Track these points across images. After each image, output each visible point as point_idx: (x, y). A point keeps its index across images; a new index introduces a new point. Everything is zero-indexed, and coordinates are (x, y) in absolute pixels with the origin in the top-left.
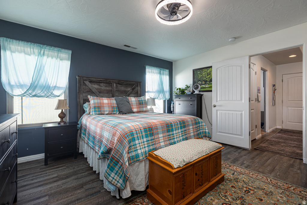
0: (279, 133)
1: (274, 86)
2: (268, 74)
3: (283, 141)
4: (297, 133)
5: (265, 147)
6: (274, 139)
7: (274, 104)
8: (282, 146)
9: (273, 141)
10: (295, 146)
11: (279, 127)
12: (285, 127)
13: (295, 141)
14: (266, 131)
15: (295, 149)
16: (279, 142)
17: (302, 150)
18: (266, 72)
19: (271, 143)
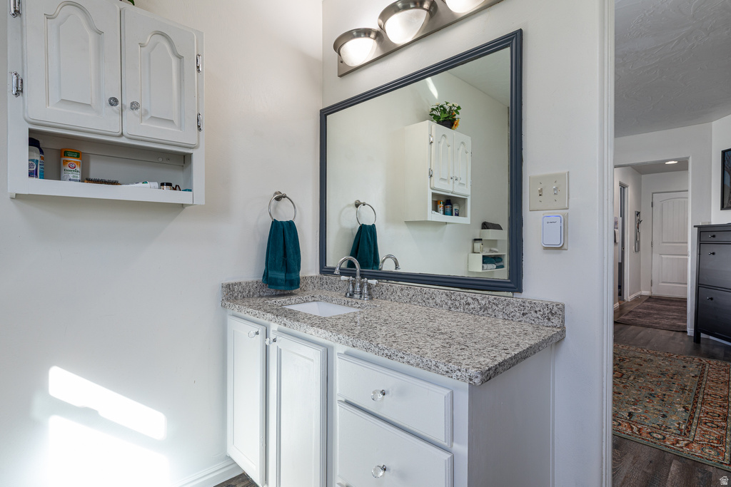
0: (647, 301)
1: (638, 214)
2: (630, 192)
3: (655, 312)
4: (676, 301)
5: (629, 320)
6: (640, 310)
7: (637, 249)
8: (656, 319)
9: (640, 312)
10: (674, 318)
11: (646, 293)
12: (656, 293)
13: (674, 312)
14: (625, 298)
15: (674, 321)
16: (650, 314)
17: (686, 322)
18: (626, 189)
19: (637, 315)
